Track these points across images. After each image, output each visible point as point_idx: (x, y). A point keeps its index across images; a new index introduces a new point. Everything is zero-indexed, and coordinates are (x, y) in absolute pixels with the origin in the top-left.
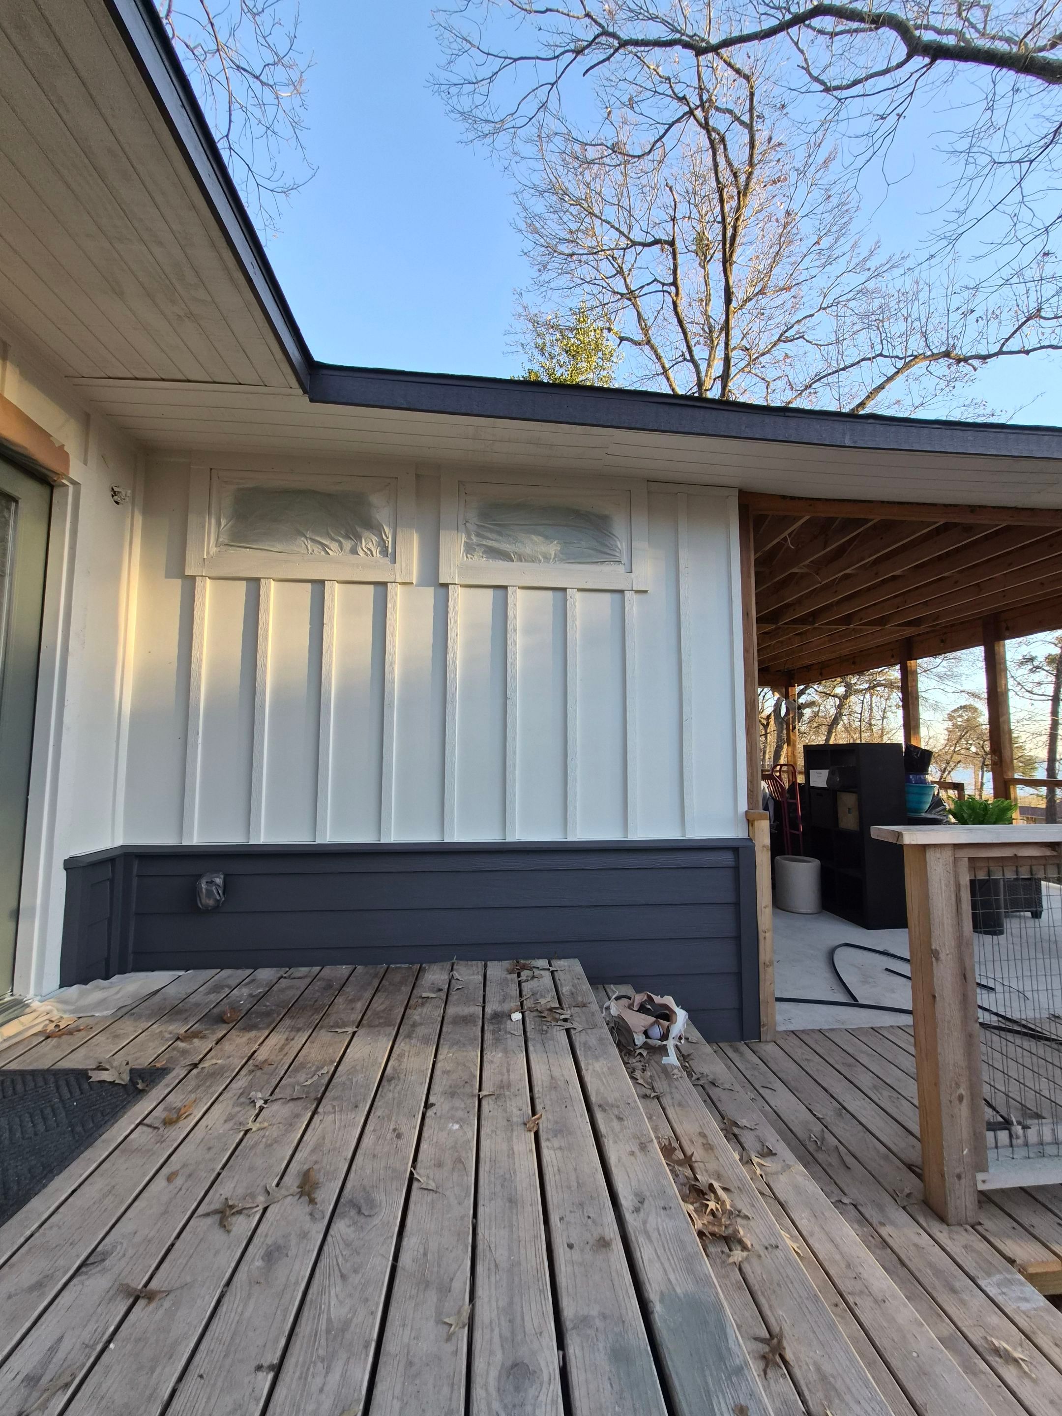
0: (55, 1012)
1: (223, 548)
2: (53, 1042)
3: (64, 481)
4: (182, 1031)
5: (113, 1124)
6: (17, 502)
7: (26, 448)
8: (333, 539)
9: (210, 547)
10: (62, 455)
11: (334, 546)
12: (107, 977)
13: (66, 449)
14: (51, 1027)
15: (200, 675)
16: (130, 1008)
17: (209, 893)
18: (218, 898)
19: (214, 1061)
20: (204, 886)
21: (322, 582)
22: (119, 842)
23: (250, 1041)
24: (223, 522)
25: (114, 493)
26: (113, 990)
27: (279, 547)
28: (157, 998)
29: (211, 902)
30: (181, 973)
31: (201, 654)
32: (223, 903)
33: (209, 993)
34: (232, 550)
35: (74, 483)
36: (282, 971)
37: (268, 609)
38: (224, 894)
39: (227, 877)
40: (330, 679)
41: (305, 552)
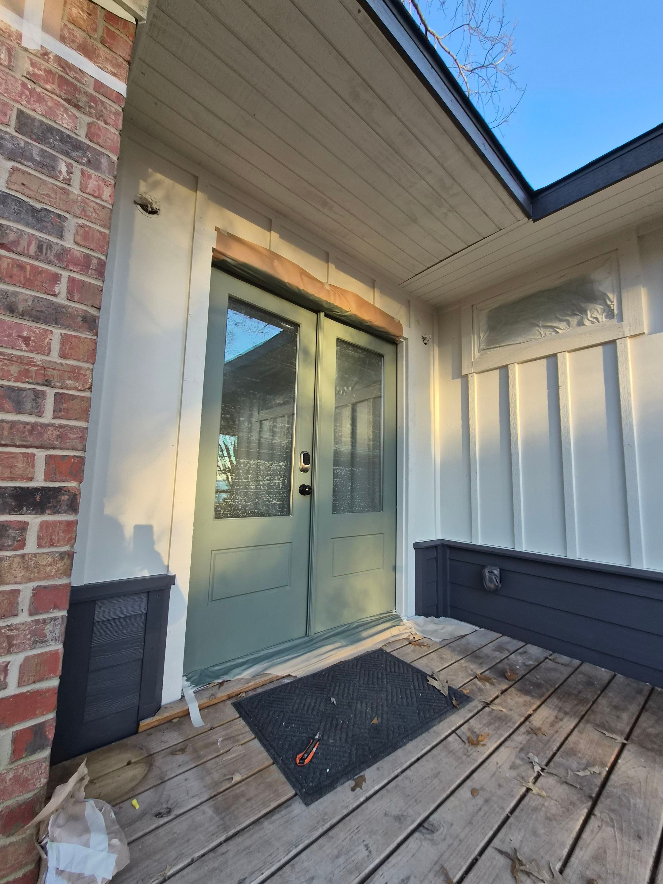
0: (413, 629)
1: (483, 352)
2: (411, 647)
3: (401, 340)
4: (479, 672)
5: (439, 722)
6: (383, 357)
7: (384, 328)
8: (561, 321)
9: (475, 353)
10: (399, 326)
11: (563, 325)
12: (437, 617)
13: (401, 323)
14: (411, 638)
15: (475, 435)
16: (449, 642)
17: (491, 580)
18: (497, 584)
19: (500, 708)
20: (487, 573)
21: (555, 355)
22: (439, 537)
23: (525, 704)
24: (482, 336)
25: (424, 339)
26: (441, 626)
27: (520, 339)
28: (463, 641)
29: (492, 586)
30: (477, 628)
31: (475, 421)
32: (501, 587)
33: (495, 650)
34: (488, 352)
35: (406, 339)
36: (547, 653)
37: (515, 384)
38: (500, 582)
39: (501, 571)
40: (568, 428)
41: (539, 337)
